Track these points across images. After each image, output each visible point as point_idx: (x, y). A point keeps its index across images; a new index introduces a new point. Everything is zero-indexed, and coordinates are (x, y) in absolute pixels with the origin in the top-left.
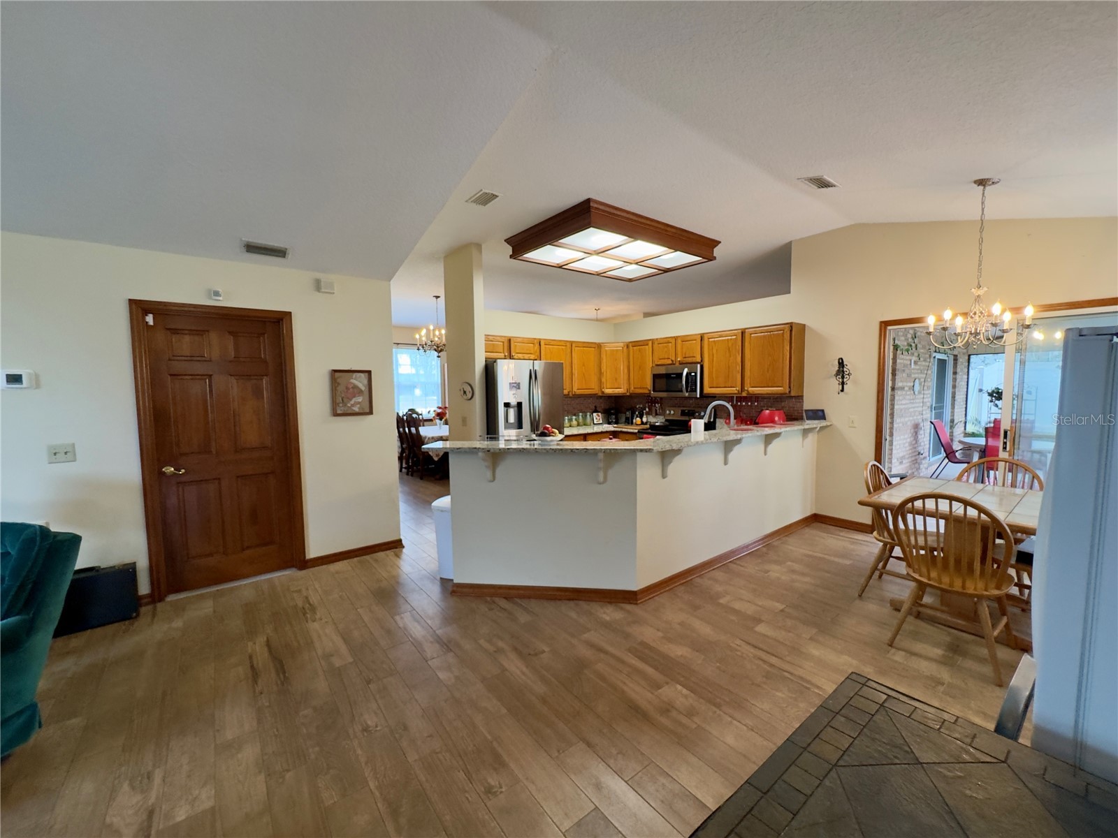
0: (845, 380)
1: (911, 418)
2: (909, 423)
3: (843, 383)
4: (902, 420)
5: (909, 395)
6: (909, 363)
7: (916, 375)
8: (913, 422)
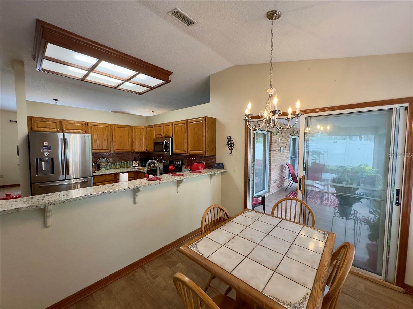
0: (232, 148)
1: (280, 163)
2: (278, 165)
3: (231, 150)
4: (275, 164)
5: (278, 153)
6: (278, 139)
7: (282, 145)
8: (280, 165)
